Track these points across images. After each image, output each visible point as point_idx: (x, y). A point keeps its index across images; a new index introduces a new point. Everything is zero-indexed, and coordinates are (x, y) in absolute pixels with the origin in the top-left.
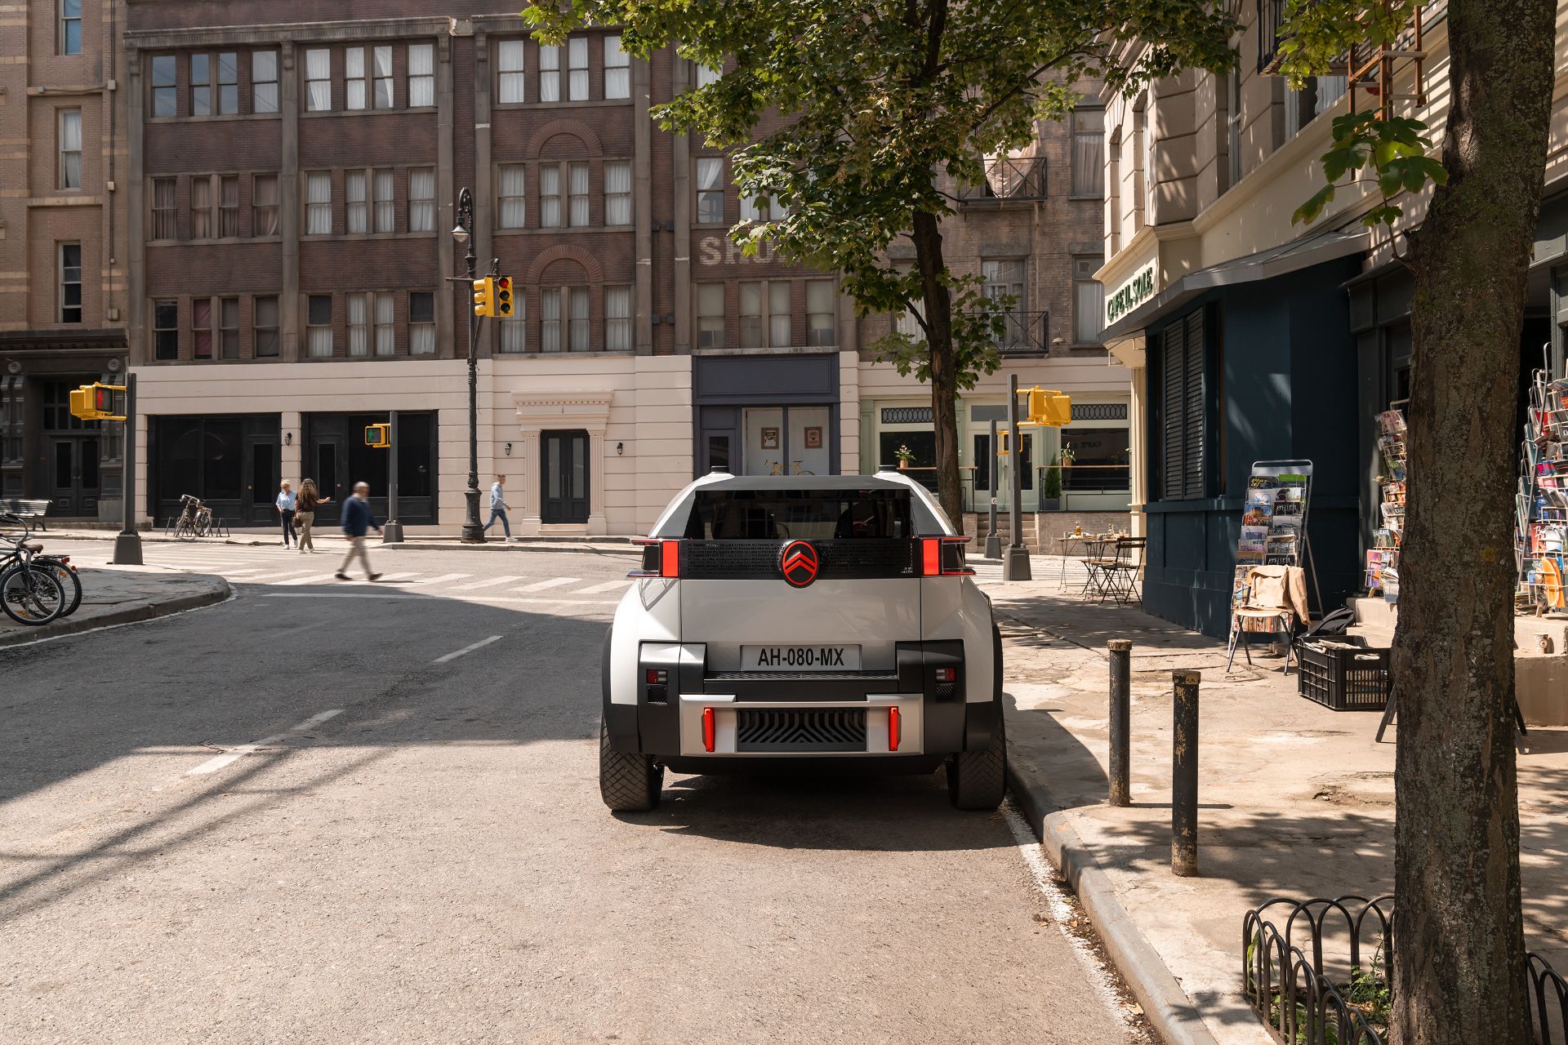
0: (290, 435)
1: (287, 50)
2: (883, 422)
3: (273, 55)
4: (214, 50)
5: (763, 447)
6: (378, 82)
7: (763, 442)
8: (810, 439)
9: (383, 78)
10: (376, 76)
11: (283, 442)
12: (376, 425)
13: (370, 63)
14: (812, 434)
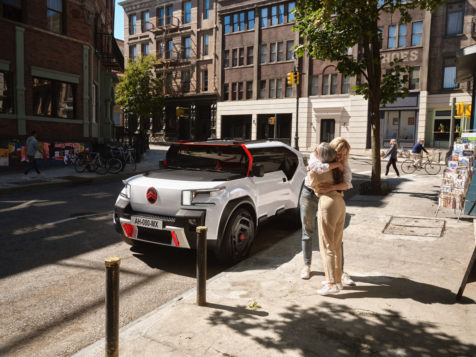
0: (254, 121)
1: (256, 10)
2: (436, 116)
3: (253, 12)
4: (239, 13)
5: (393, 124)
6: (280, 16)
7: (394, 122)
8: (410, 122)
9: (281, 14)
10: (280, 14)
11: (252, 123)
12: (271, 118)
13: (278, 10)
14: (411, 120)
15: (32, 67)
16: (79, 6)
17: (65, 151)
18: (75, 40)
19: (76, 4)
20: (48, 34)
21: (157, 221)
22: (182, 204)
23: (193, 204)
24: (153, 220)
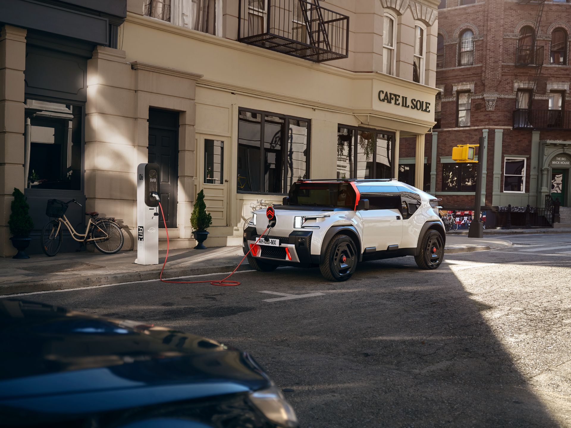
15: (441, 157)
16: (481, 99)
17: (464, 217)
18: (476, 128)
19: (478, 99)
20: (455, 131)
21: (275, 240)
22: (294, 227)
23: (303, 227)
24: (273, 239)
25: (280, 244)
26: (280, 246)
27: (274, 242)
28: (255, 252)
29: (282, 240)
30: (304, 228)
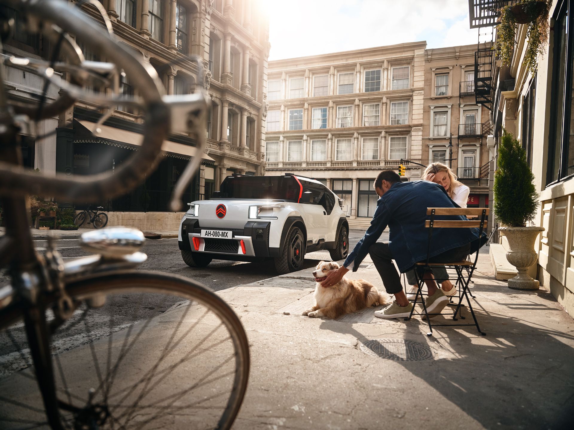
21: (227, 232)
22: (249, 218)
23: (258, 218)
24: (223, 231)
25: (233, 236)
26: (233, 238)
27: (225, 234)
28: (198, 246)
29: (236, 232)
30: (260, 218)
